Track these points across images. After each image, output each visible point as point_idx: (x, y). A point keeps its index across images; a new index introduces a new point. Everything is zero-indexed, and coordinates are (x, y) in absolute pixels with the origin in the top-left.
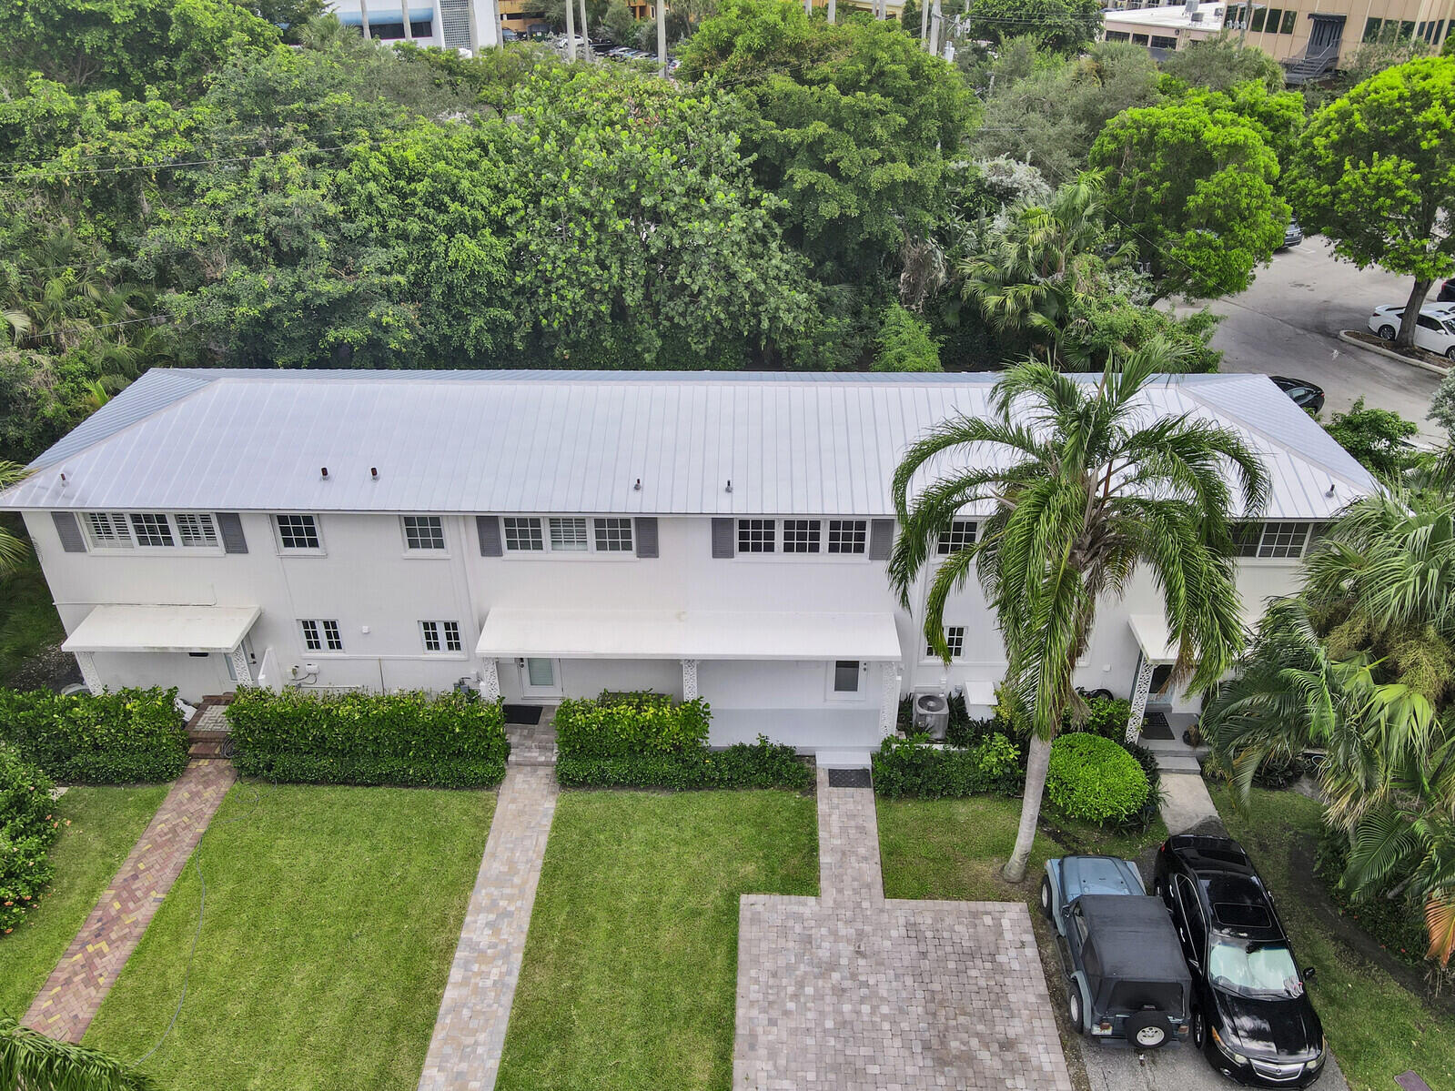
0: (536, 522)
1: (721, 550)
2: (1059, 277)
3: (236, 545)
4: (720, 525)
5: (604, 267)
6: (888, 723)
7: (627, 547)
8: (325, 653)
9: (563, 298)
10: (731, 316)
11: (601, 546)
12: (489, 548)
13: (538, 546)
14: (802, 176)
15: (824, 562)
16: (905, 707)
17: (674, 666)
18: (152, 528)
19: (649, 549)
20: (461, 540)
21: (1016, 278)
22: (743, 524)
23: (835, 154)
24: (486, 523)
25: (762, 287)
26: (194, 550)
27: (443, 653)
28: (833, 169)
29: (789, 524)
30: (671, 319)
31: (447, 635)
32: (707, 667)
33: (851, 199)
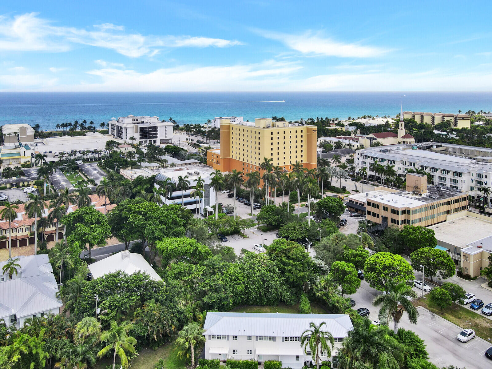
0: (262, 337)
1: (283, 341)
2: (327, 290)
3: (228, 339)
4: (283, 337)
5: (259, 289)
6: (303, 365)
7: (272, 340)
8: (235, 354)
9: (252, 294)
10: (277, 296)
11: (269, 340)
12: (257, 340)
13: (262, 340)
14: (288, 275)
15: (294, 342)
16: (305, 363)
17: (278, 356)
18: (219, 337)
19: (275, 341)
20: (254, 339)
21: (321, 290)
22: (285, 337)
23: (292, 271)
24: (257, 337)
25: (282, 292)
26: (223, 340)
27: (250, 354)
28: (292, 273)
29: (290, 337)
30: (268, 296)
31: (250, 352)
32: (282, 356)
33: (295, 278)
